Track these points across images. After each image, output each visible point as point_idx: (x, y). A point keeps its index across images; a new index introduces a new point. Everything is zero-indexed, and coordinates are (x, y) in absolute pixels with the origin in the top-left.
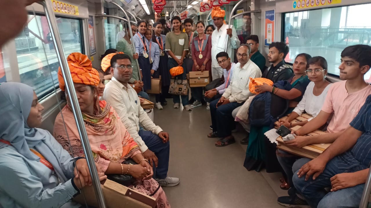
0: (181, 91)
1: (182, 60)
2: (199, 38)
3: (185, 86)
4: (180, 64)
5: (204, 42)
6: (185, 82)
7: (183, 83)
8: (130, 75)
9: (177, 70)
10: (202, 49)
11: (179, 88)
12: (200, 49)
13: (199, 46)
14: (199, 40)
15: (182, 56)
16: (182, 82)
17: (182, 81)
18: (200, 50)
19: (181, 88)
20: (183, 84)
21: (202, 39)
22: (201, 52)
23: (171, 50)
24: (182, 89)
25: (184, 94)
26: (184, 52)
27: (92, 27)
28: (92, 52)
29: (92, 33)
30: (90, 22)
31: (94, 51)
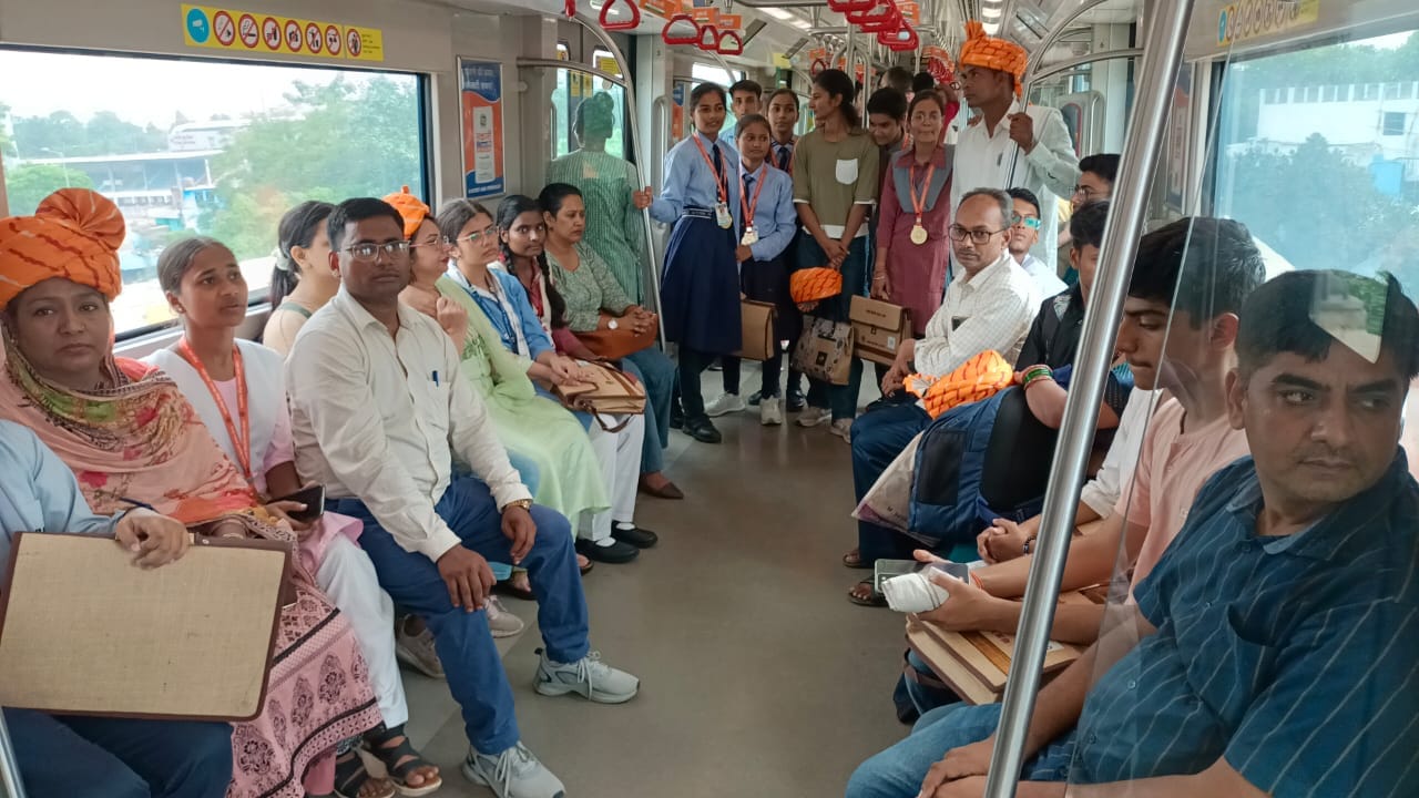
0: (822, 363)
1: (846, 242)
2: (914, 160)
3: (838, 347)
4: (835, 257)
5: (933, 176)
6: (843, 331)
7: (834, 336)
8: (397, 276)
9: (808, 280)
10: (926, 205)
11: (821, 354)
12: (919, 207)
13: (913, 193)
14: (917, 167)
15: (846, 225)
16: (833, 332)
17: (834, 326)
18: (917, 211)
19: (825, 355)
20: (834, 340)
21: (927, 165)
22: (919, 220)
23: (809, 198)
24: (828, 359)
25: (830, 379)
26: (854, 210)
27: (488, 104)
28: (476, 190)
29: (483, 124)
30: (478, 83)
31: (491, 188)
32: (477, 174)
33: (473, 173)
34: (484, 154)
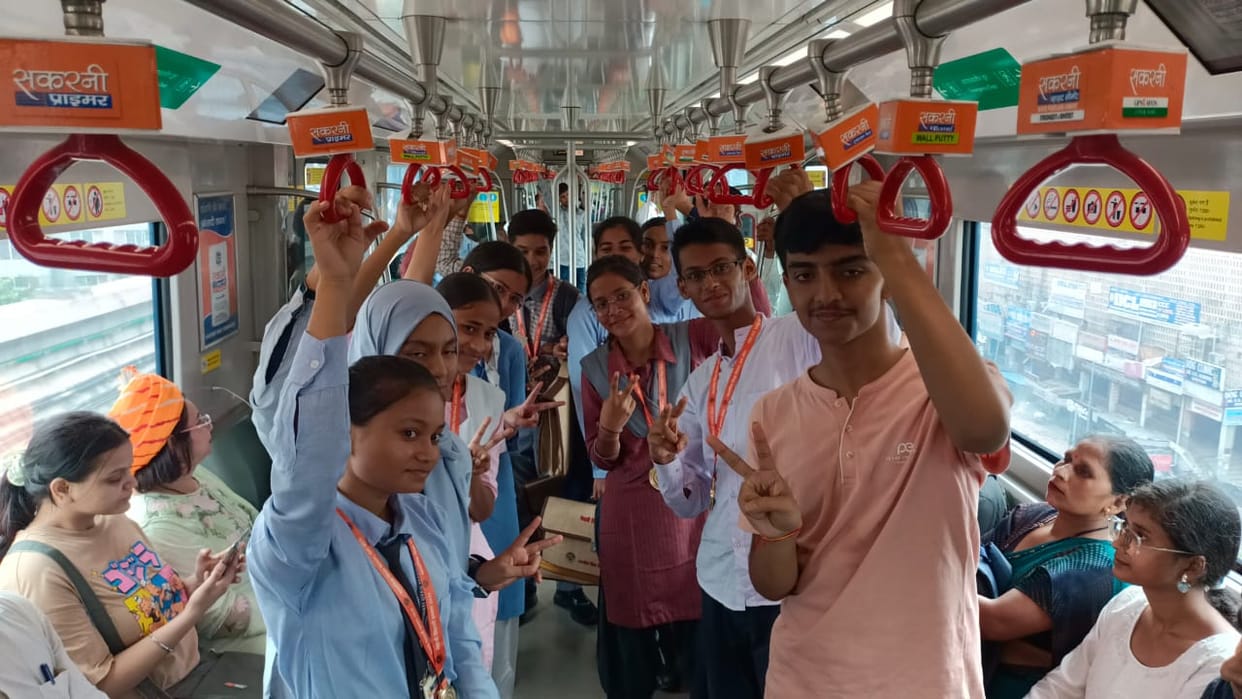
27: (223, 240)
28: (213, 334)
29: (218, 262)
30: (212, 220)
31: (227, 328)
32: (213, 318)
33: (210, 317)
34: (219, 294)
